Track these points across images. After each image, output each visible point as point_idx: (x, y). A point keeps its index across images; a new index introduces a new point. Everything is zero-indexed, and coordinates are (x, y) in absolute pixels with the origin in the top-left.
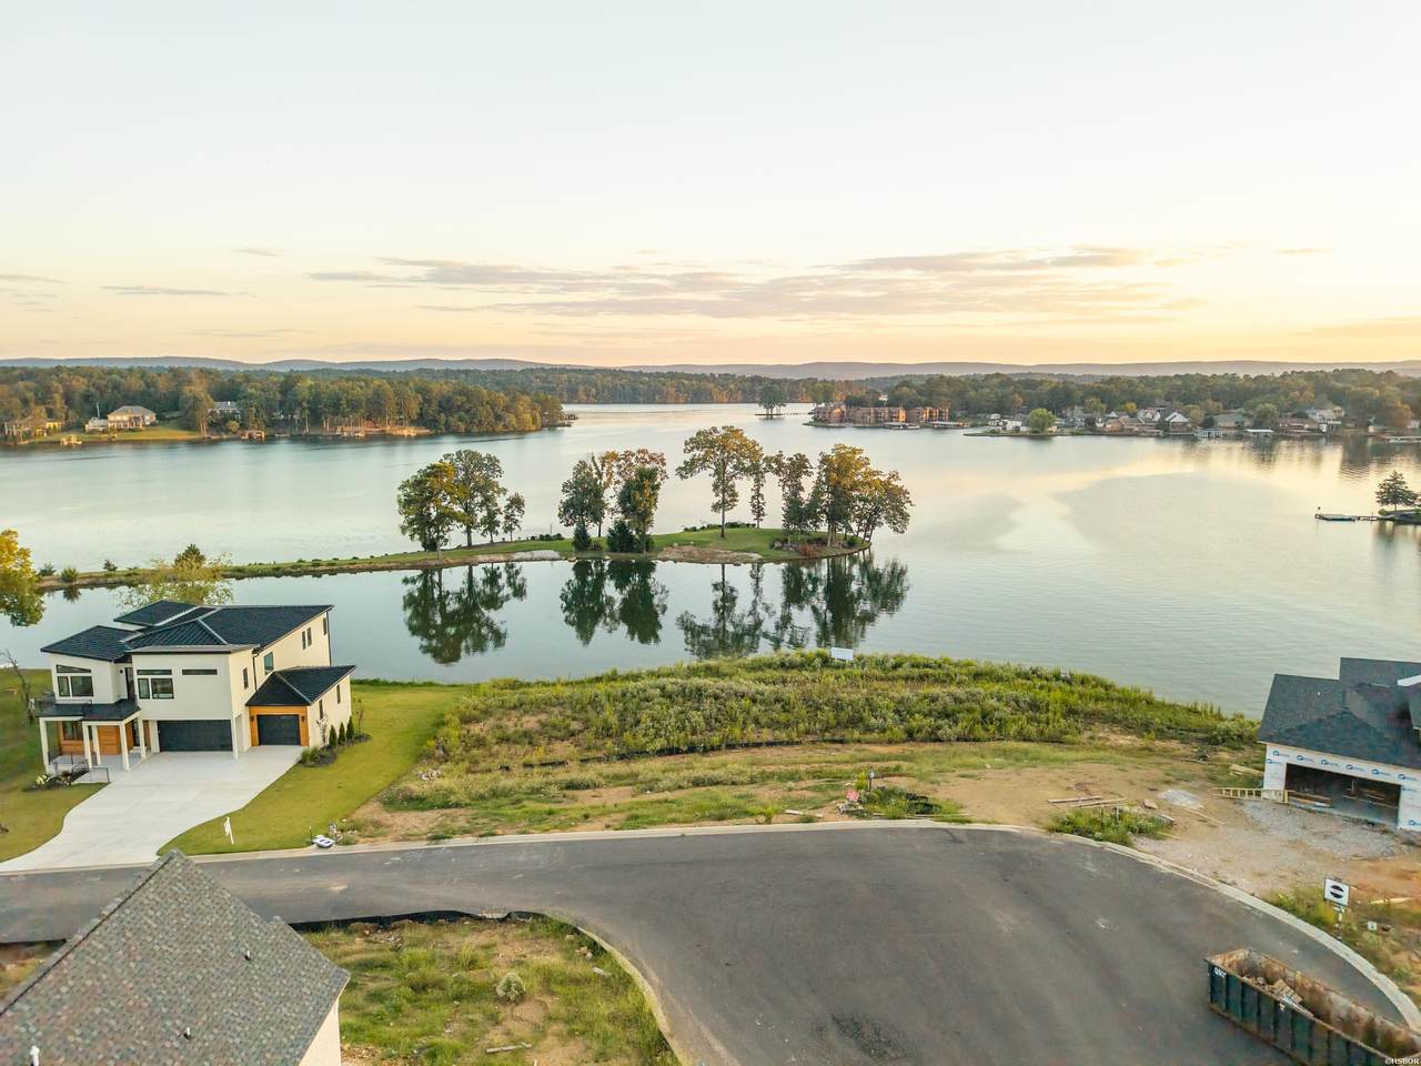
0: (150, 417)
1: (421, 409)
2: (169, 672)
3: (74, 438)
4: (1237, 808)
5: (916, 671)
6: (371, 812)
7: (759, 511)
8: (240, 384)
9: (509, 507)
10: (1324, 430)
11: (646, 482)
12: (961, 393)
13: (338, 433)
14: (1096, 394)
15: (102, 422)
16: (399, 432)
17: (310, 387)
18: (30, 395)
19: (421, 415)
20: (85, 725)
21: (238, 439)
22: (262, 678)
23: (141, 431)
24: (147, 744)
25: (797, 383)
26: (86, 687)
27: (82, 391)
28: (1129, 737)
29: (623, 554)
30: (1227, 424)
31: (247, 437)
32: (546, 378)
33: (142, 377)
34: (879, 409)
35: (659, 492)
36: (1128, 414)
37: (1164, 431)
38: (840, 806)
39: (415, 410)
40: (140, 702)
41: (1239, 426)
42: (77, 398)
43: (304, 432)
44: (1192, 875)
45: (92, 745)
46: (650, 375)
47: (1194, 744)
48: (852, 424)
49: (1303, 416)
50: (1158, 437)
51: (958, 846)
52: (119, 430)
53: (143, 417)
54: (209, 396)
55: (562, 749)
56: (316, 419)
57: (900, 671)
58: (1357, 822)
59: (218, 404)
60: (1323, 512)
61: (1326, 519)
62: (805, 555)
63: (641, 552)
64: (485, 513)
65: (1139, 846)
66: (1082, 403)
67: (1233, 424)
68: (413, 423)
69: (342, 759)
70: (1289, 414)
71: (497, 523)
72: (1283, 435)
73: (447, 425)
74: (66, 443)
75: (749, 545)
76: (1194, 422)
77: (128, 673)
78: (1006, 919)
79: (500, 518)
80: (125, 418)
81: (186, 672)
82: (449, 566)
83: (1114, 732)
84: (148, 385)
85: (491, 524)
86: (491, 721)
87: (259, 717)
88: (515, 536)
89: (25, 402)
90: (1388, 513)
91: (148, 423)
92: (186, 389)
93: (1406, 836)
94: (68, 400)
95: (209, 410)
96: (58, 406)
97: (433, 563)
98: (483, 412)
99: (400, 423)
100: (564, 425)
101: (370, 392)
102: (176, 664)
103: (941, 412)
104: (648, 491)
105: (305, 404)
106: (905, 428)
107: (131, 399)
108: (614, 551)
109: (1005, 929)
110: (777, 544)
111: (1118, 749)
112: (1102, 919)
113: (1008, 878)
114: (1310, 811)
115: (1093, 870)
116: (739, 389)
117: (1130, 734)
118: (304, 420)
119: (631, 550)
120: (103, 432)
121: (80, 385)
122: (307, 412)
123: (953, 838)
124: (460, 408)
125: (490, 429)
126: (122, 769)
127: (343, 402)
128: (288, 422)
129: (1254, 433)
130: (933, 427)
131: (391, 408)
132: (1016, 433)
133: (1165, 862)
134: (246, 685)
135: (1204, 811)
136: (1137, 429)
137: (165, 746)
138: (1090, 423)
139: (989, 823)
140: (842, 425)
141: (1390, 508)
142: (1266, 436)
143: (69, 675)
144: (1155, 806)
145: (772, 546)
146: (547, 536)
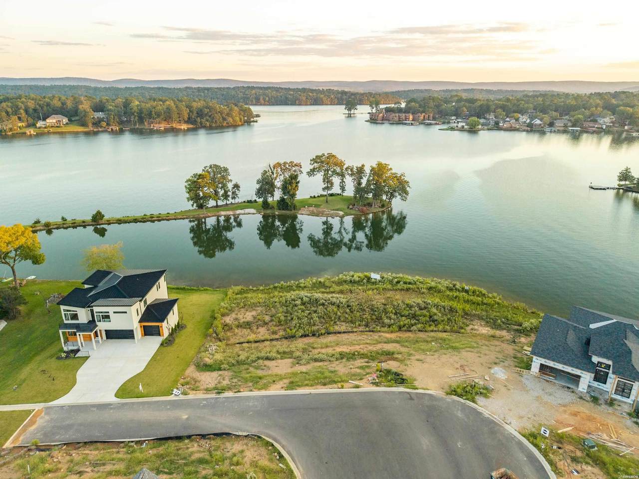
0: (65, 120)
1: (189, 116)
2: (108, 312)
3: (32, 131)
4: (520, 378)
5: (406, 286)
6: (191, 371)
7: (343, 188)
8: (105, 103)
9: (233, 188)
10: (604, 128)
11: (293, 181)
12: (438, 106)
13: (152, 128)
14: (501, 107)
15: (44, 123)
16: (179, 127)
17: (138, 106)
18: (9, 110)
19: (189, 118)
20: (78, 334)
21: (105, 131)
22: (143, 309)
23: (62, 127)
24: (102, 338)
25: (362, 94)
26: (75, 317)
27: (33, 108)
28: (487, 329)
29: (284, 211)
30: (559, 125)
31: (110, 130)
32: (245, 92)
33: (60, 100)
34: (400, 115)
35: (299, 185)
36: (515, 119)
37: (531, 129)
38: (370, 379)
39: (186, 117)
40: (98, 323)
41: (566, 126)
42: (31, 111)
43: (136, 127)
44: (496, 418)
45: (80, 340)
46: (293, 90)
47: (512, 333)
48: (387, 122)
49: (595, 121)
50: (527, 131)
51: (413, 401)
52: (52, 127)
53: (62, 120)
54: (91, 110)
55: (263, 333)
56: (141, 120)
57: (399, 286)
58: (563, 387)
59: (96, 113)
60: (593, 185)
61: (594, 189)
62: (363, 212)
63: (291, 210)
64: (223, 191)
65: (479, 402)
66: (494, 112)
67: (562, 125)
68: (186, 122)
69: (177, 341)
70: (589, 119)
71: (229, 196)
72: (585, 131)
73: (201, 123)
74: (29, 134)
75: (338, 207)
76: (545, 124)
77: (92, 311)
78: (425, 442)
79: (230, 193)
80: (54, 121)
81: (114, 312)
82: (209, 217)
83: (481, 325)
84: (63, 104)
85: (226, 196)
86: (234, 315)
87: (143, 326)
88: (237, 200)
89: (7, 113)
90: (622, 186)
91: (64, 123)
92: (80, 107)
93: (580, 394)
94: (26, 111)
95: (92, 117)
96: (23, 115)
97: (202, 216)
98: (218, 117)
99: (180, 122)
100: (254, 121)
101: (165, 107)
102: (110, 310)
103: (429, 116)
104: (294, 185)
105: (135, 114)
106: (412, 124)
107: (56, 112)
108: (280, 209)
109: (425, 447)
110: (351, 207)
111: (482, 336)
112: (460, 443)
113: (429, 420)
114: (547, 381)
115: (460, 416)
116: (336, 98)
117: (488, 326)
118: (136, 121)
119: (287, 209)
120: (45, 128)
121: (31, 104)
122: (137, 118)
123: (411, 397)
124: (206, 115)
125: (221, 125)
126: (93, 349)
127: (153, 113)
128: (129, 122)
129: (572, 130)
130: (424, 124)
131: (175, 116)
132: (462, 130)
133: (487, 412)
134: (138, 315)
135: (507, 380)
136: (518, 127)
137: (108, 338)
138: (497, 123)
139: (424, 389)
140: (383, 122)
141: (623, 183)
142: (577, 131)
143: (69, 313)
144: (489, 379)
145: (348, 208)
146: (251, 201)
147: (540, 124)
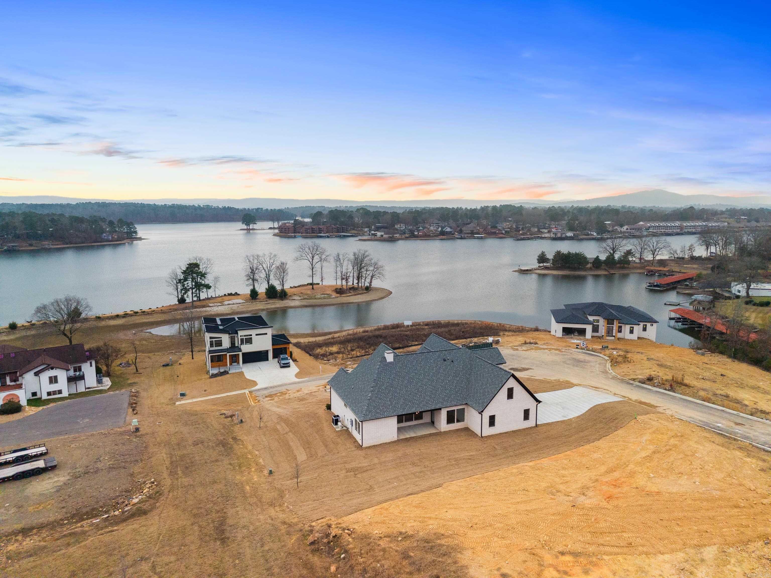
2: (251, 335)
7: (322, 277)
20: (228, 355)
26: (220, 343)
34: (313, 227)
40: (241, 347)
41: (472, 233)
48: (300, 235)
63: (282, 297)
76: (455, 231)
81: (257, 335)
87: (274, 348)
102: (253, 332)
106: (328, 237)
108: (270, 298)
119: (277, 296)
130: (340, 236)
134: (272, 337)
136: (432, 235)
137: (244, 361)
140: (296, 235)
141: (542, 265)
143: (214, 340)
147: (451, 231)
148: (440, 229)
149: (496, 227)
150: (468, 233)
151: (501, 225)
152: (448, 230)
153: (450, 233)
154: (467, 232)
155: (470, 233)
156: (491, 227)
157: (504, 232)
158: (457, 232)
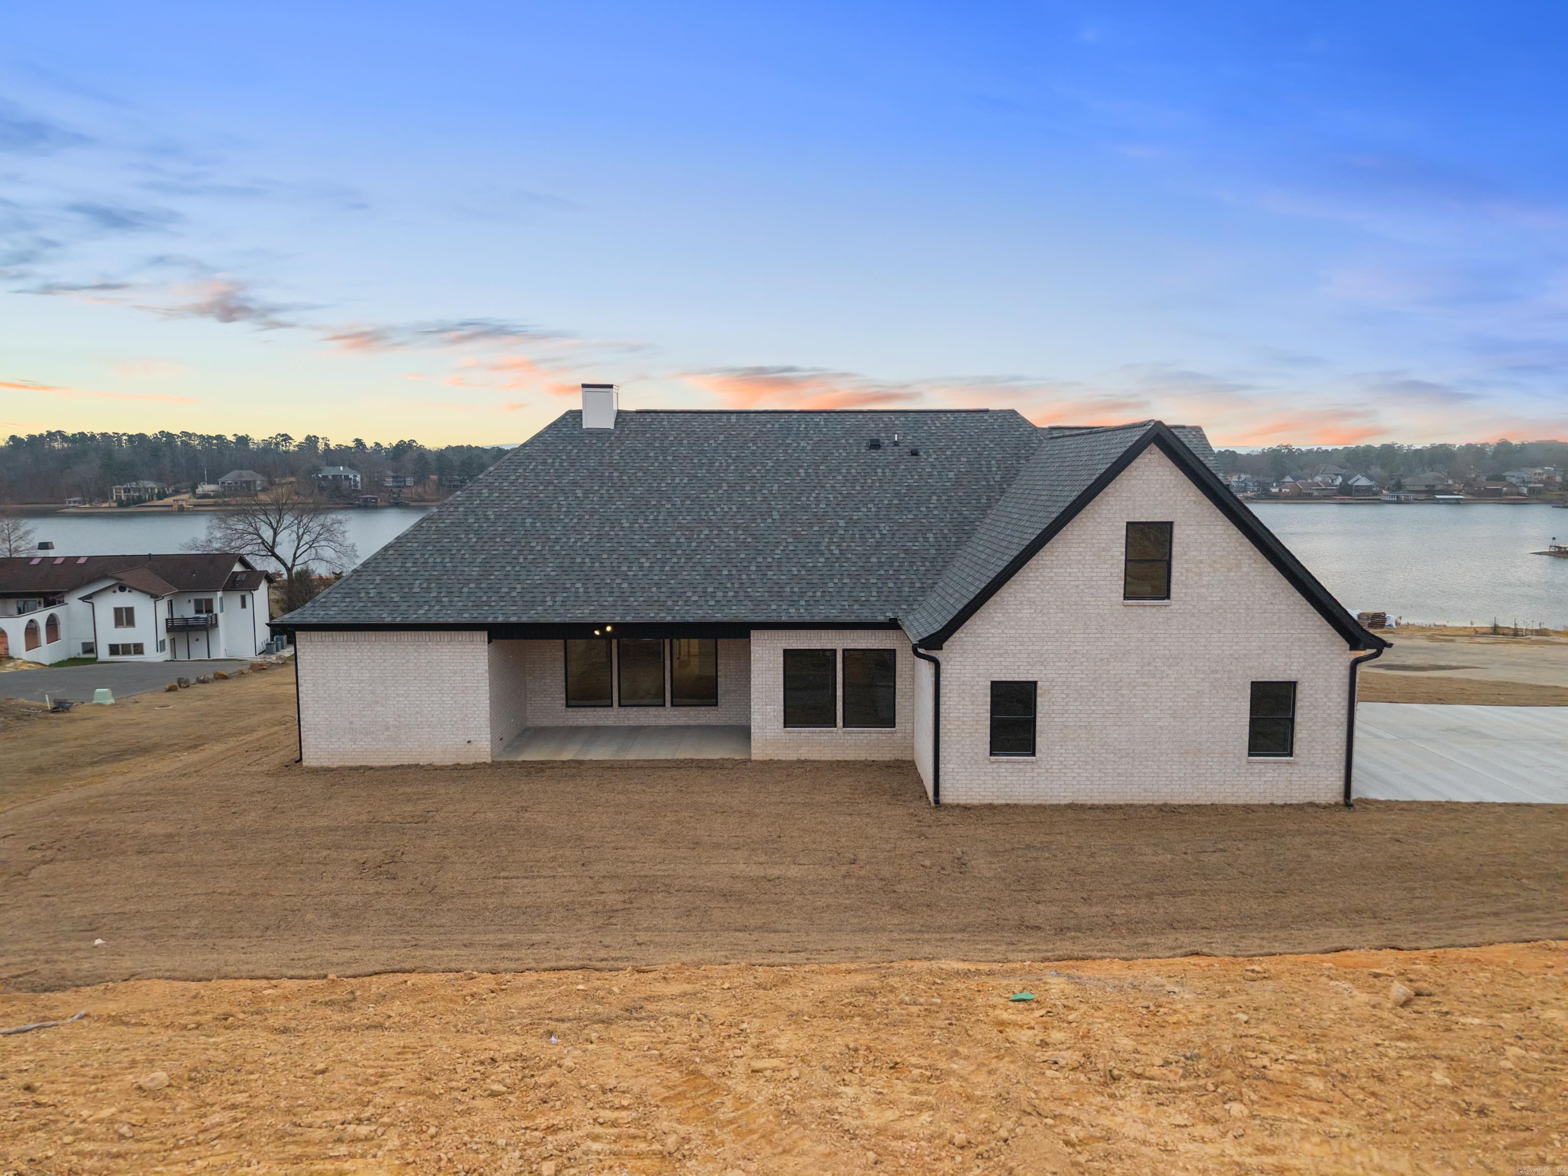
41: (1430, 490)
49: (1500, 479)
67: (1423, 488)
76: (1380, 486)
136: (1316, 493)
147: (1369, 487)
148: (1339, 480)
149: (1504, 479)
150: (1417, 492)
151: (1516, 474)
152: (1363, 482)
153: (1367, 490)
154: (1416, 488)
155: (1425, 492)
156: (1488, 480)
157: (1525, 490)
158: (1388, 489)
